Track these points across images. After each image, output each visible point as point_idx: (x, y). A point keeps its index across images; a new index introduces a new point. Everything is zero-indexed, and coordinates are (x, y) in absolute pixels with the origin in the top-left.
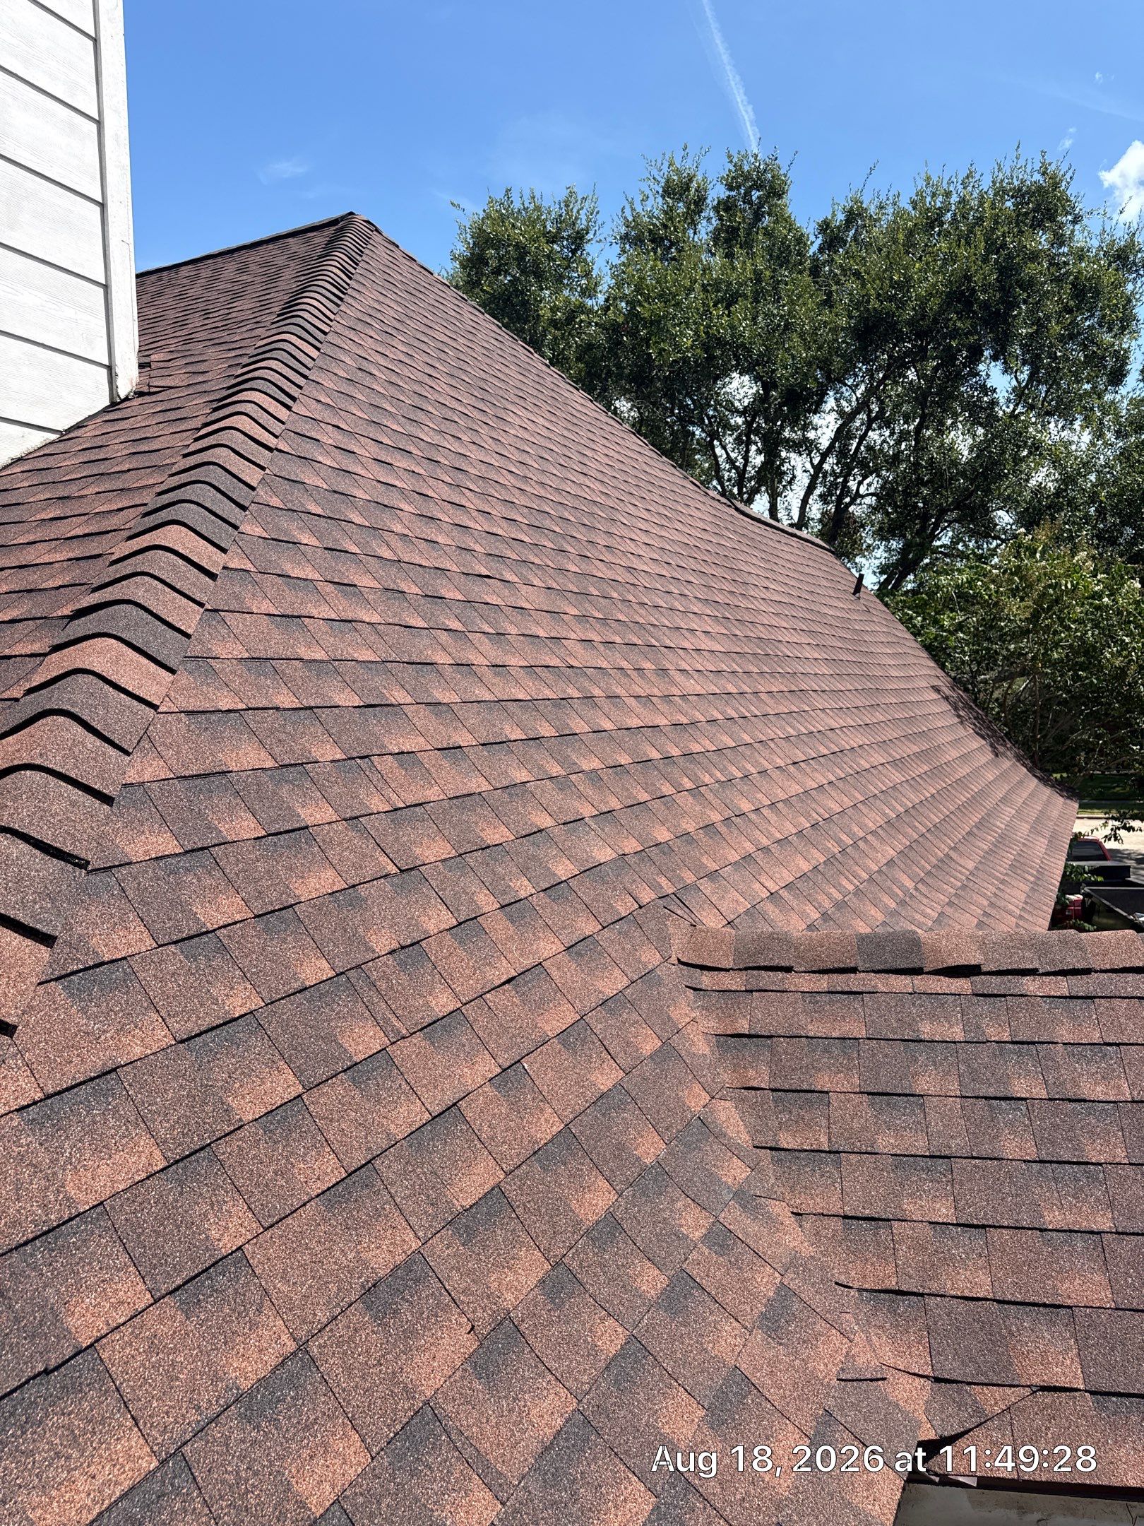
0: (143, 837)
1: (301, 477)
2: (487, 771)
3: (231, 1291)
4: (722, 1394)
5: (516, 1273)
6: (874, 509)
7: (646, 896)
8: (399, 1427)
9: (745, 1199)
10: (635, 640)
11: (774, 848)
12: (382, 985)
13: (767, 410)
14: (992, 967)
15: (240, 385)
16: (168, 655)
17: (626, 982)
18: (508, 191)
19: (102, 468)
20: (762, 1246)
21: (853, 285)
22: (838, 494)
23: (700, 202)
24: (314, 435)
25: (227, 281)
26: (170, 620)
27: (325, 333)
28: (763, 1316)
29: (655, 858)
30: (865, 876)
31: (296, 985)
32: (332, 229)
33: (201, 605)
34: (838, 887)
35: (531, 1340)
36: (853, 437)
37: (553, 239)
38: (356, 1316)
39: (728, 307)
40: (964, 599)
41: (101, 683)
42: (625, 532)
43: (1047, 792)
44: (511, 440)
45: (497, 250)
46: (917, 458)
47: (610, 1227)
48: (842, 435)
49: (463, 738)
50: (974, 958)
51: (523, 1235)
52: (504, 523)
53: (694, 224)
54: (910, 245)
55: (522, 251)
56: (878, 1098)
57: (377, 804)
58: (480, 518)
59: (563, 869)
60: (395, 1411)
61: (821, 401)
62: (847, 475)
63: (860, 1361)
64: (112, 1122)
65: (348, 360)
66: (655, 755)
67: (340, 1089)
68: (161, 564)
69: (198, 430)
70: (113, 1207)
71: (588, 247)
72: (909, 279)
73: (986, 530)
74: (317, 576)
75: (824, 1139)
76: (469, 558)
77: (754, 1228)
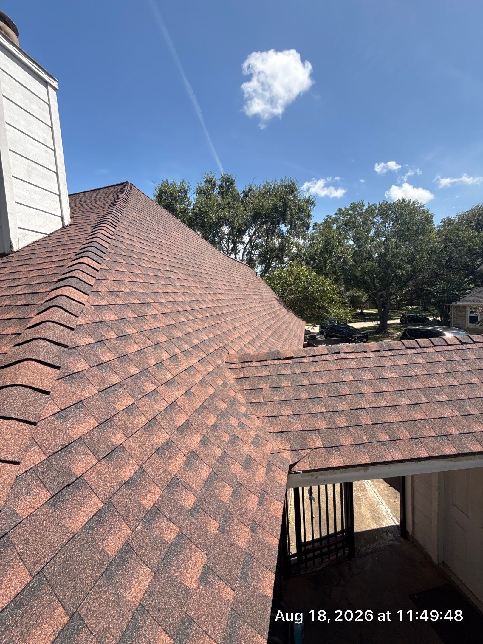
0: (84, 339)
1: (120, 246)
2: (175, 319)
3: (120, 455)
4: (246, 461)
5: (194, 440)
6: (258, 258)
7: (217, 347)
8: (168, 483)
9: (246, 415)
10: (208, 286)
11: (244, 334)
12: (153, 373)
13: (233, 234)
14: (296, 357)
15: (101, 222)
16: (87, 291)
17: (214, 368)
18: (167, 179)
19: (62, 243)
20: (251, 426)
21: (251, 205)
22: (250, 254)
23: (215, 185)
24: (122, 235)
25: (94, 197)
26: (86, 282)
27: (123, 210)
28: (253, 442)
29: (218, 338)
30: (264, 340)
31: (130, 375)
32: (122, 186)
33: (95, 278)
34: (259, 343)
35: (199, 456)
36: (252, 241)
37: (179, 192)
38: (154, 457)
39: (223, 210)
40: (279, 277)
41: (68, 298)
42: (203, 261)
43: (299, 320)
44: (173, 239)
45: (165, 194)
46: (267, 246)
47: (216, 426)
48: (250, 241)
49: (167, 311)
50: (292, 355)
51: (195, 431)
52: (173, 258)
53: (213, 190)
54: (263, 197)
55: (172, 195)
56: (274, 389)
57: (147, 328)
58: (167, 257)
59: (196, 342)
60: (167, 479)
61: (245, 233)
62: (251, 250)
63: (275, 449)
64: (81, 415)
65: (129, 217)
66: (215, 314)
67: (144, 400)
68: (83, 267)
69: (90, 233)
70: (84, 438)
71: (188, 194)
72: (263, 205)
73: (283, 262)
74: (126, 271)
75: (262, 399)
76: (165, 266)
77: (248, 422)
